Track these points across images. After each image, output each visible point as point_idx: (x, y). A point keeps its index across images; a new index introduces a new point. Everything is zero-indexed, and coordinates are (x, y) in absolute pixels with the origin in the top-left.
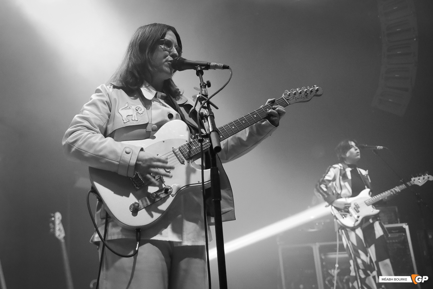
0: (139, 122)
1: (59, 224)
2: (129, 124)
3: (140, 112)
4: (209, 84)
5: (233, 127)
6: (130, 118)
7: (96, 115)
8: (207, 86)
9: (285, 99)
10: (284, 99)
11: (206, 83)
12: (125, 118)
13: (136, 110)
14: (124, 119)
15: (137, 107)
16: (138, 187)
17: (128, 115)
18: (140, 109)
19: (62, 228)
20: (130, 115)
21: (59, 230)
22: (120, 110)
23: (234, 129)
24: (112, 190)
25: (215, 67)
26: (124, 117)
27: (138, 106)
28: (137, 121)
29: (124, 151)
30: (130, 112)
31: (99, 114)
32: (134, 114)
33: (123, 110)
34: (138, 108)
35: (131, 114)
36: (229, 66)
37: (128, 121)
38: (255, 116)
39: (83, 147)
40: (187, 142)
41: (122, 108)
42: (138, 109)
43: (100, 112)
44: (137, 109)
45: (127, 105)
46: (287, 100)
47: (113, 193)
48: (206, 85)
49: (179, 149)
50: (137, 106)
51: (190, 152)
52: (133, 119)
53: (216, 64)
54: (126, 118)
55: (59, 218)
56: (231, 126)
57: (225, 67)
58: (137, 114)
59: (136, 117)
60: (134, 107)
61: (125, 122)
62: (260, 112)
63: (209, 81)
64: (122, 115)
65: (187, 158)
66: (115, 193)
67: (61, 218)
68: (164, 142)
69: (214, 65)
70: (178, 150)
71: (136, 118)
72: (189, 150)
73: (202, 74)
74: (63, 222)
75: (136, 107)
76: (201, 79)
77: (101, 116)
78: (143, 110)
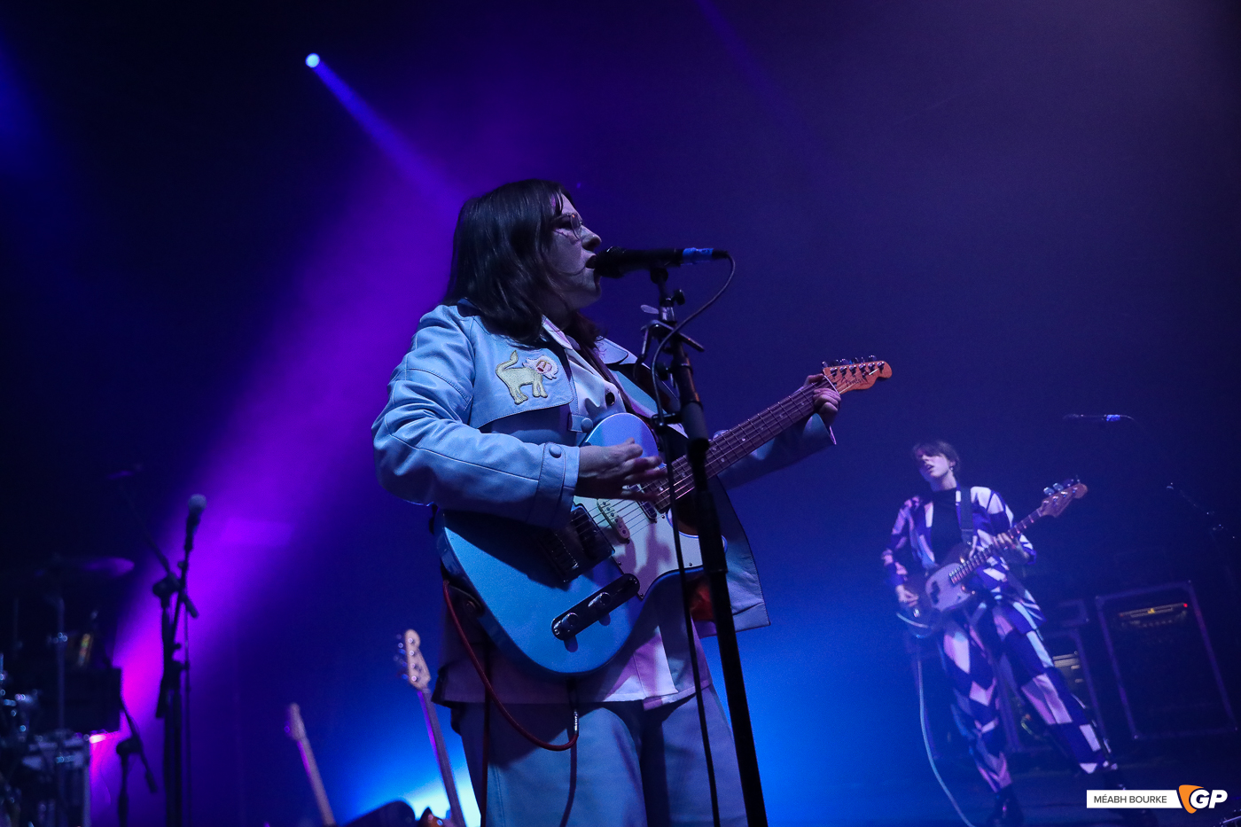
0: (550, 401)
1: (414, 655)
2: (527, 406)
3: (548, 375)
6: (526, 390)
7: (450, 383)
12: (516, 392)
14: (514, 394)
15: (540, 362)
17: (522, 383)
18: (547, 365)
19: (422, 664)
20: (526, 382)
21: (416, 667)
22: (500, 369)
25: (695, 258)
26: (515, 387)
27: (542, 358)
28: (546, 397)
29: (547, 452)
30: (525, 375)
31: (454, 380)
32: (537, 380)
33: (509, 371)
34: (543, 363)
35: (529, 381)
37: (524, 398)
39: (442, 448)
41: (504, 366)
42: (544, 366)
43: (457, 375)
44: (541, 367)
50: (540, 358)
52: (536, 394)
54: (519, 392)
55: (413, 643)
58: (542, 380)
59: (541, 387)
60: (532, 363)
61: (518, 402)
64: (509, 382)
65: (662, 508)
67: (418, 642)
71: (542, 390)
74: (424, 649)
77: (459, 385)
78: (555, 369)
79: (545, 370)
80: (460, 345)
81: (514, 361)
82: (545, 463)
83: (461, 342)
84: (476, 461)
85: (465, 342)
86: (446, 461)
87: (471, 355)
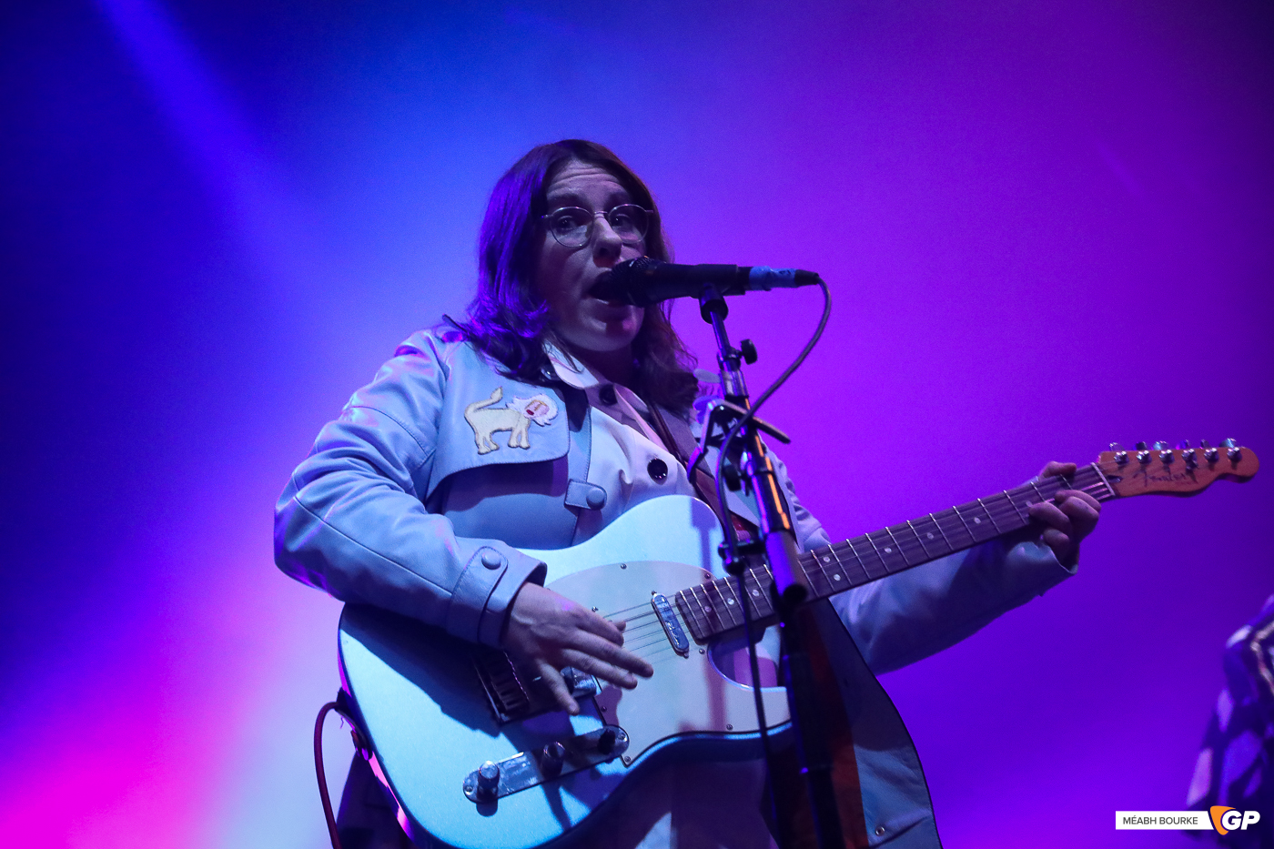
0: (532, 454)
3: (540, 420)
4: (749, 354)
5: (888, 550)
6: (502, 438)
7: (401, 425)
8: (743, 360)
9: (1100, 473)
10: (1097, 475)
11: (740, 349)
12: (485, 439)
13: (530, 413)
14: (480, 442)
15: (530, 405)
16: (507, 713)
17: (496, 428)
18: (542, 407)
20: (503, 428)
22: (471, 410)
23: (889, 555)
24: (436, 697)
25: (768, 282)
26: (483, 433)
27: (538, 398)
28: (527, 448)
29: (477, 559)
30: (503, 419)
32: (521, 425)
33: (482, 412)
34: (536, 405)
35: (508, 427)
37: (494, 447)
38: (977, 520)
39: (345, 523)
41: (478, 406)
42: (536, 409)
43: (414, 416)
44: (531, 409)
45: (496, 397)
46: (1111, 478)
47: (436, 708)
48: (739, 355)
49: (676, 600)
50: (534, 398)
51: (712, 615)
52: (513, 443)
54: (488, 439)
57: (803, 279)
58: (529, 427)
59: (524, 435)
60: (521, 403)
62: (999, 510)
63: (747, 341)
64: (477, 428)
65: (700, 637)
66: (445, 710)
70: (672, 601)
71: (524, 439)
72: (713, 609)
73: (723, 311)
75: (530, 401)
76: (721, 333)
78: (552, 412)
79: (536, 413)
80: (429, 379)
81: (495, 399)
82: (467, 573)
83: (432, 375)
84: (383, 550)
85: (436, 376)
86: (344, 542)
87: (443, 394)
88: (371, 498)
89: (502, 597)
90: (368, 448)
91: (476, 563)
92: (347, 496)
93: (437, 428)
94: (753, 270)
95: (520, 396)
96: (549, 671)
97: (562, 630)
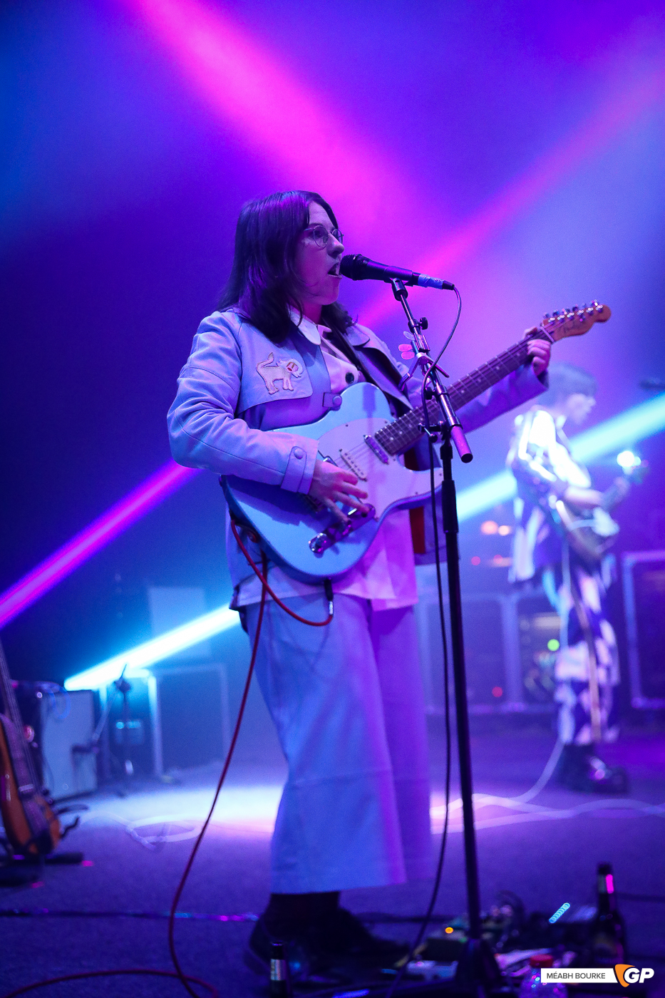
0: (296, 393)
2: (278, 397)
3: (296, 374)
4: (424, 325)
5: (463, 392)
6: (278, 384)
7: (222, 378)
11: (420, 321)
12: (270, 385)
13: (289, 369)
14: (269, 388)
15: (290, 364)
17: (275, 379)
18: (295, 366)
20: (278, 378)
25: (428, 283)
26: (269, 382)
28: (292, 390)
29: (292, 454)
31: (225, 376)
32: (286, 377)
33: (266, 368)
34: (292, 365)
35: (281, 378)
36: (453, 285)
37: (276, 390)
38: (498, 368)
39: (219, 444)
40: (387, 424)
41: (263, 365)
42: (292, 367)
43: (227, 372)
44: (290, 367)
45: (271, 359)
46: (551, 333)
48: (420, 325)
50: (290, 361)
51: (395, 441)
52: (285, 388)
53: (429, 278)
54: (272, 385)
56: (459, 389)
57: (447, 286)
58: (290, 378)
59: (289, 383)
60: (284, 363)
62: (506, 360)
63: (424, 318)
64: (265, 378)
68: (347, 426)
69: (425, 280)
70: (374, 439)
71: (290, 385)
72: (394, 438)
73: (406, 295)
75: (288, 362)
76: (406, 308)
78: (300, 370)
79: (293, 370)
80: (230, 348)
81: (271, 361)
82: (291, 463)
83: (231, 344)
85: (233, 345)
87: (239, 356)
88: (226, 428)
89: (309, 472)
90: (209, 396)
91: (293, 457)
92: (213, 428)
93: (241, 379)
94: (420, 276)
95: (283, 358)
96: (329, 502)
97: (335, 482)
